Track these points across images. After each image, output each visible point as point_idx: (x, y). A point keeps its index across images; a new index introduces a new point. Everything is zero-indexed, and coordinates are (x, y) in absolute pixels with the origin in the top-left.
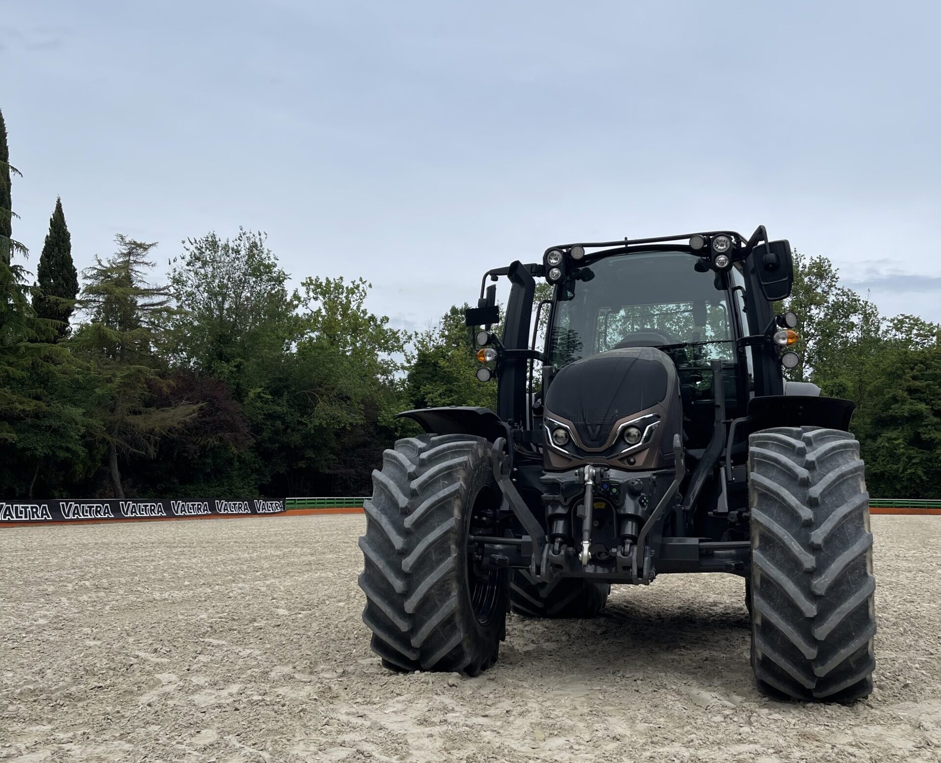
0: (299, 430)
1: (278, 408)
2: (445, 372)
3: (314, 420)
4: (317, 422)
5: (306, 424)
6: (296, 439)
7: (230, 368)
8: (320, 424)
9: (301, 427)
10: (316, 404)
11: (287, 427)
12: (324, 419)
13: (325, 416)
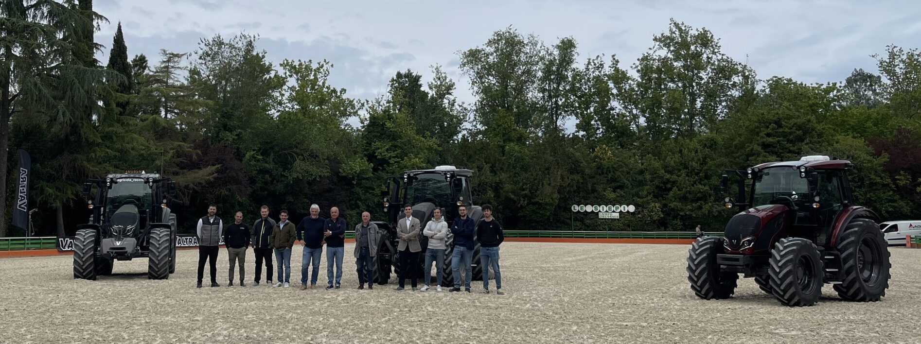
0: (282, 181)
1: (267, 165)
2: (391, 131)
3: (294, 174)
4: (295, 175)
5: (287, 177)
6: (280, 187)
7: (233, 137)
8: (298, 176)
9: (283, 179)
10: (294, 162)
11: (273, 180)
12: (300, 173)
13: (301, 171)
